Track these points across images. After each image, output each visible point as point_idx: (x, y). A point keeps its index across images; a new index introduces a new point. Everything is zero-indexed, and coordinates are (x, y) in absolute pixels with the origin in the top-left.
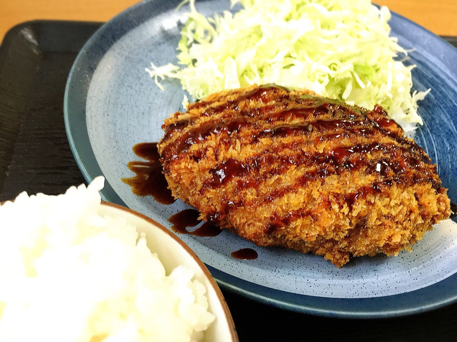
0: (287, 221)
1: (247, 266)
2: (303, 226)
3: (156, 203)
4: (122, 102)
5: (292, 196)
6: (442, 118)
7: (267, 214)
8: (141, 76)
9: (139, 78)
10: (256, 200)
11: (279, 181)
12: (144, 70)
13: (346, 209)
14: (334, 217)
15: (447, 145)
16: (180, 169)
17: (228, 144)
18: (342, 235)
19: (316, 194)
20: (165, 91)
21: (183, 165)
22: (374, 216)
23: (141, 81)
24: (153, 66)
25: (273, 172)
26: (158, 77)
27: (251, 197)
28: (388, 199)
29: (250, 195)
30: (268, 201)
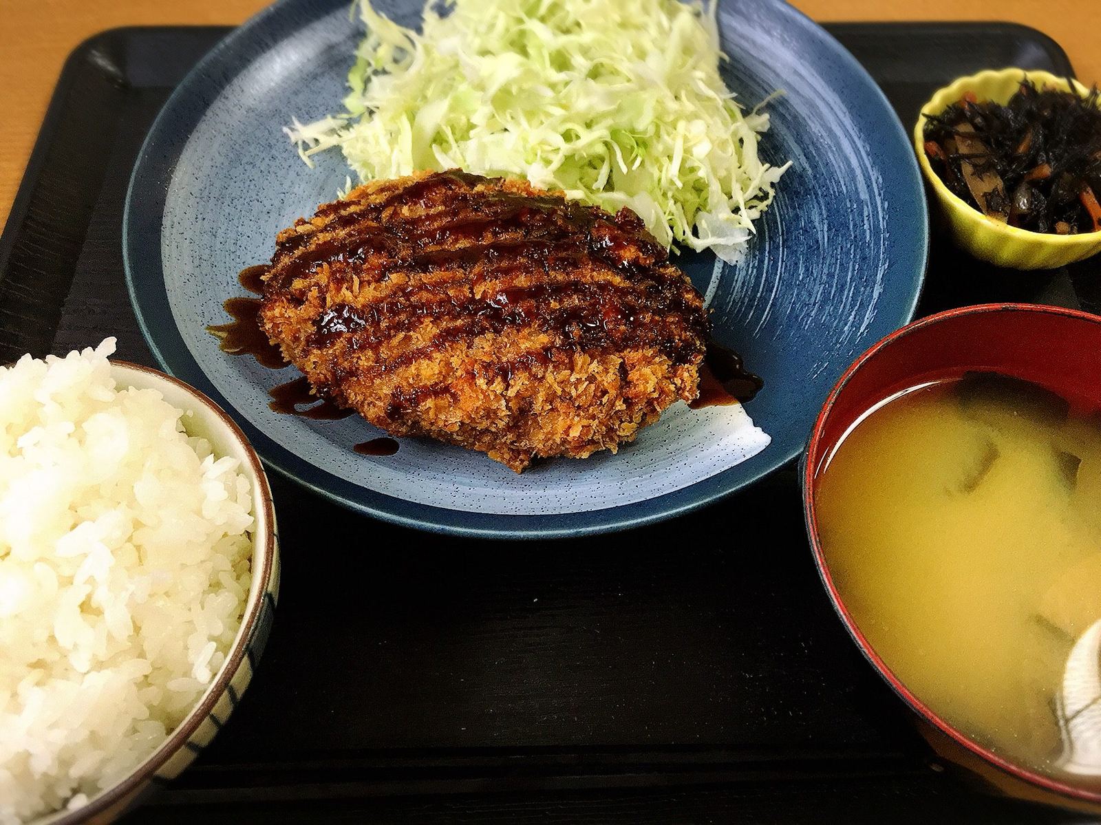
0: (416, 401)
1: (372, 465)
2: (438, 409)
3: (258, 365)
4: (233, 195)
5: (424, 363)
6: (813, 218)
7: (386, 391)
8: (273, 142)
9: (270, 146)
10: (373, 368)
11: (407, 339)
12: (281, 130)
13: (498, 386)
14: (481, 397)
15: (801, 271)
16: (274, 317)
17: (339, 282)
18: (501, 424)
19: (455, 362)
20: (315, 168)
21: (277, 312)
22: (541, 397)
23: (274, 152)
24: (297, 125)
25: (398, 327)
26: (304, 142)
27: (366, 364)
28: (568, 372)
29: (365, 360)
30: (390, 370)
